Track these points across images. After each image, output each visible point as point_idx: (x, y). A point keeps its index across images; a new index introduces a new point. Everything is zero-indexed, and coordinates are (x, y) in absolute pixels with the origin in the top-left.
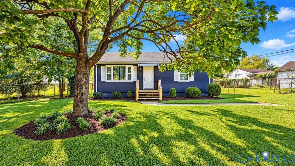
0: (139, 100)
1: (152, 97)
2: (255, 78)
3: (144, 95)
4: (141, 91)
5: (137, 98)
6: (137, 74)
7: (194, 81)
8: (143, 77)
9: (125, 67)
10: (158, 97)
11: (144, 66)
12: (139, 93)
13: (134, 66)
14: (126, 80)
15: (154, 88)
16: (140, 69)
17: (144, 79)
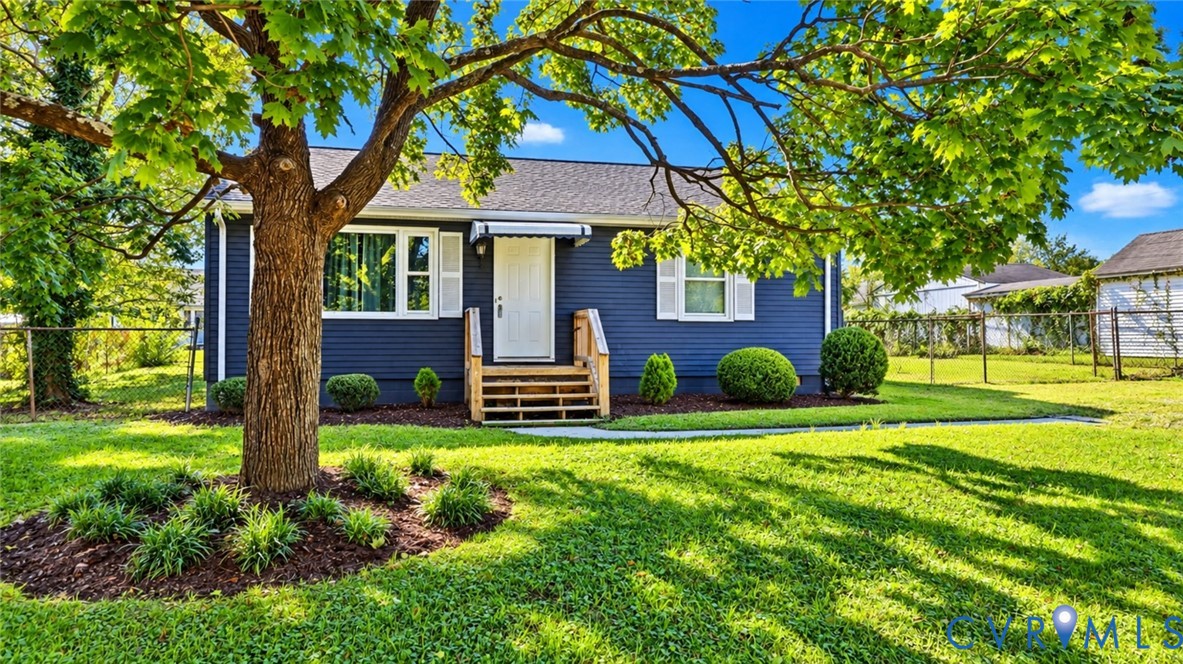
0: (489, 416)
1: (554, 402)
2: (1002, 307)
3: (512, 390)
4: (492, 371)
5: (477, 408)
6: (459, 275)
7: (751, 317)
8: (496, 296)
9: (390, 240)
10: (590, 401)
11: (501, 235)
12: (485, 379)
13: (443, 234)
14: (402, 311)
15: (553, 356)
16: (481, 250)
17: (500, 307)
